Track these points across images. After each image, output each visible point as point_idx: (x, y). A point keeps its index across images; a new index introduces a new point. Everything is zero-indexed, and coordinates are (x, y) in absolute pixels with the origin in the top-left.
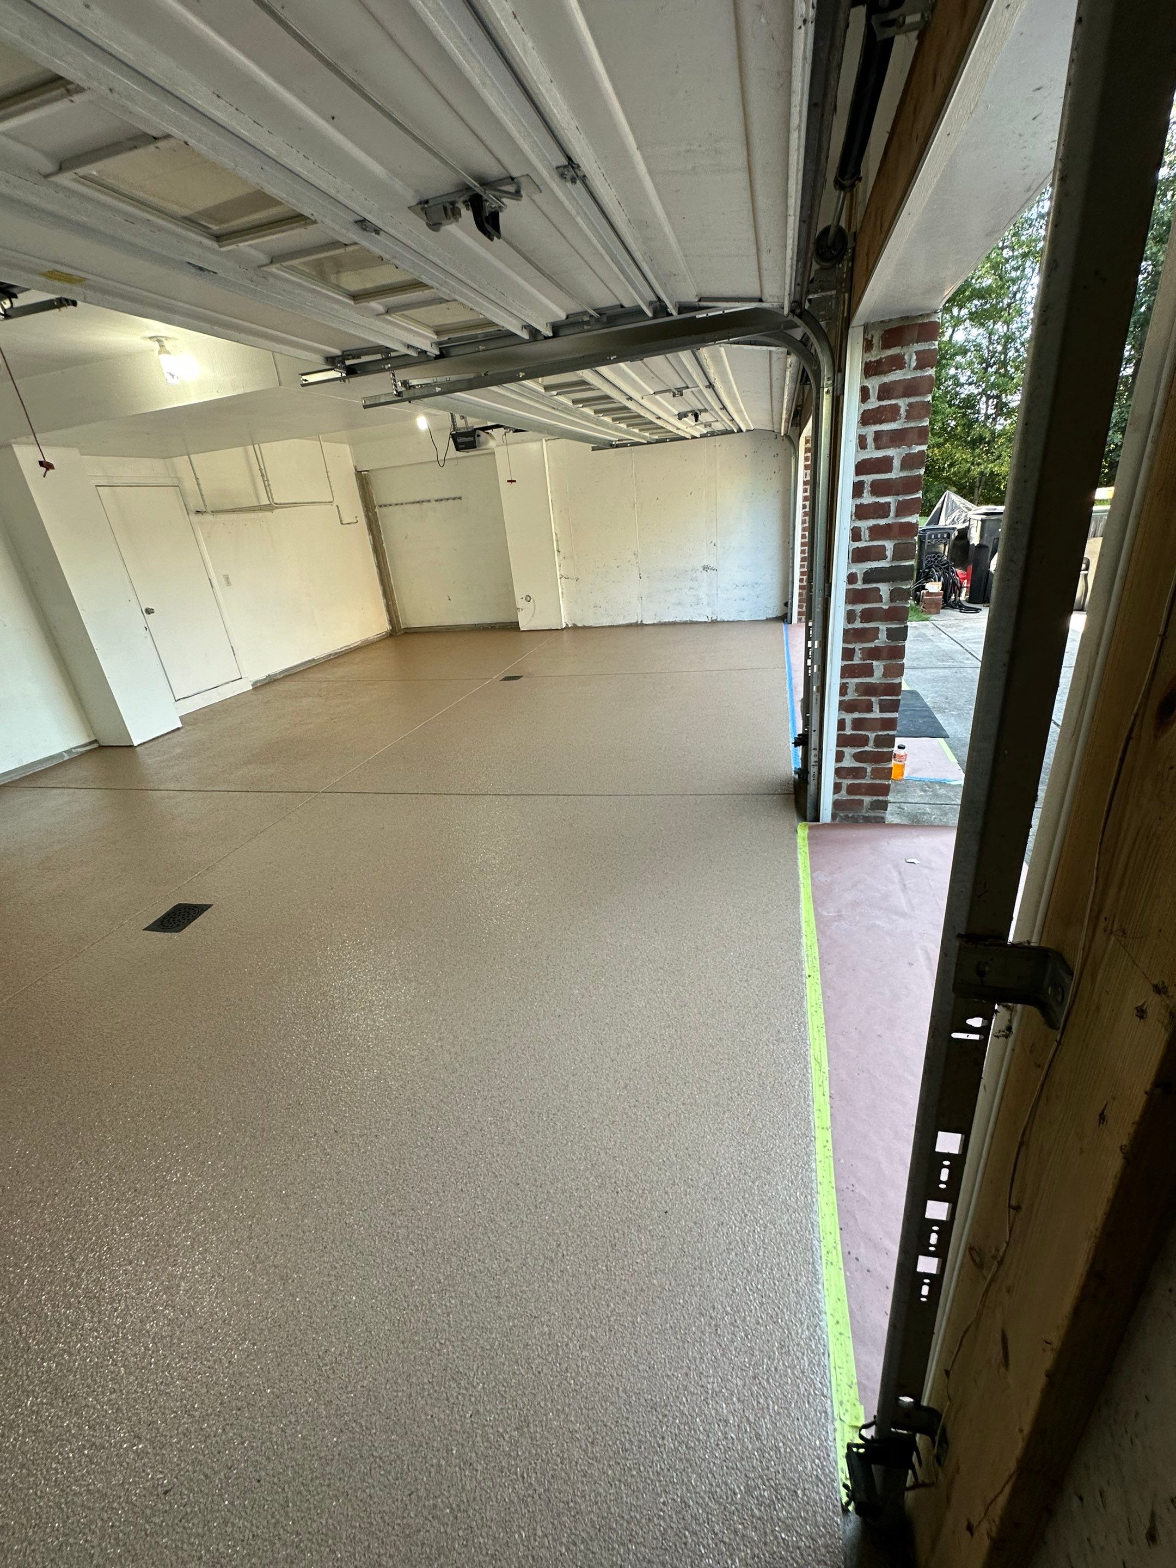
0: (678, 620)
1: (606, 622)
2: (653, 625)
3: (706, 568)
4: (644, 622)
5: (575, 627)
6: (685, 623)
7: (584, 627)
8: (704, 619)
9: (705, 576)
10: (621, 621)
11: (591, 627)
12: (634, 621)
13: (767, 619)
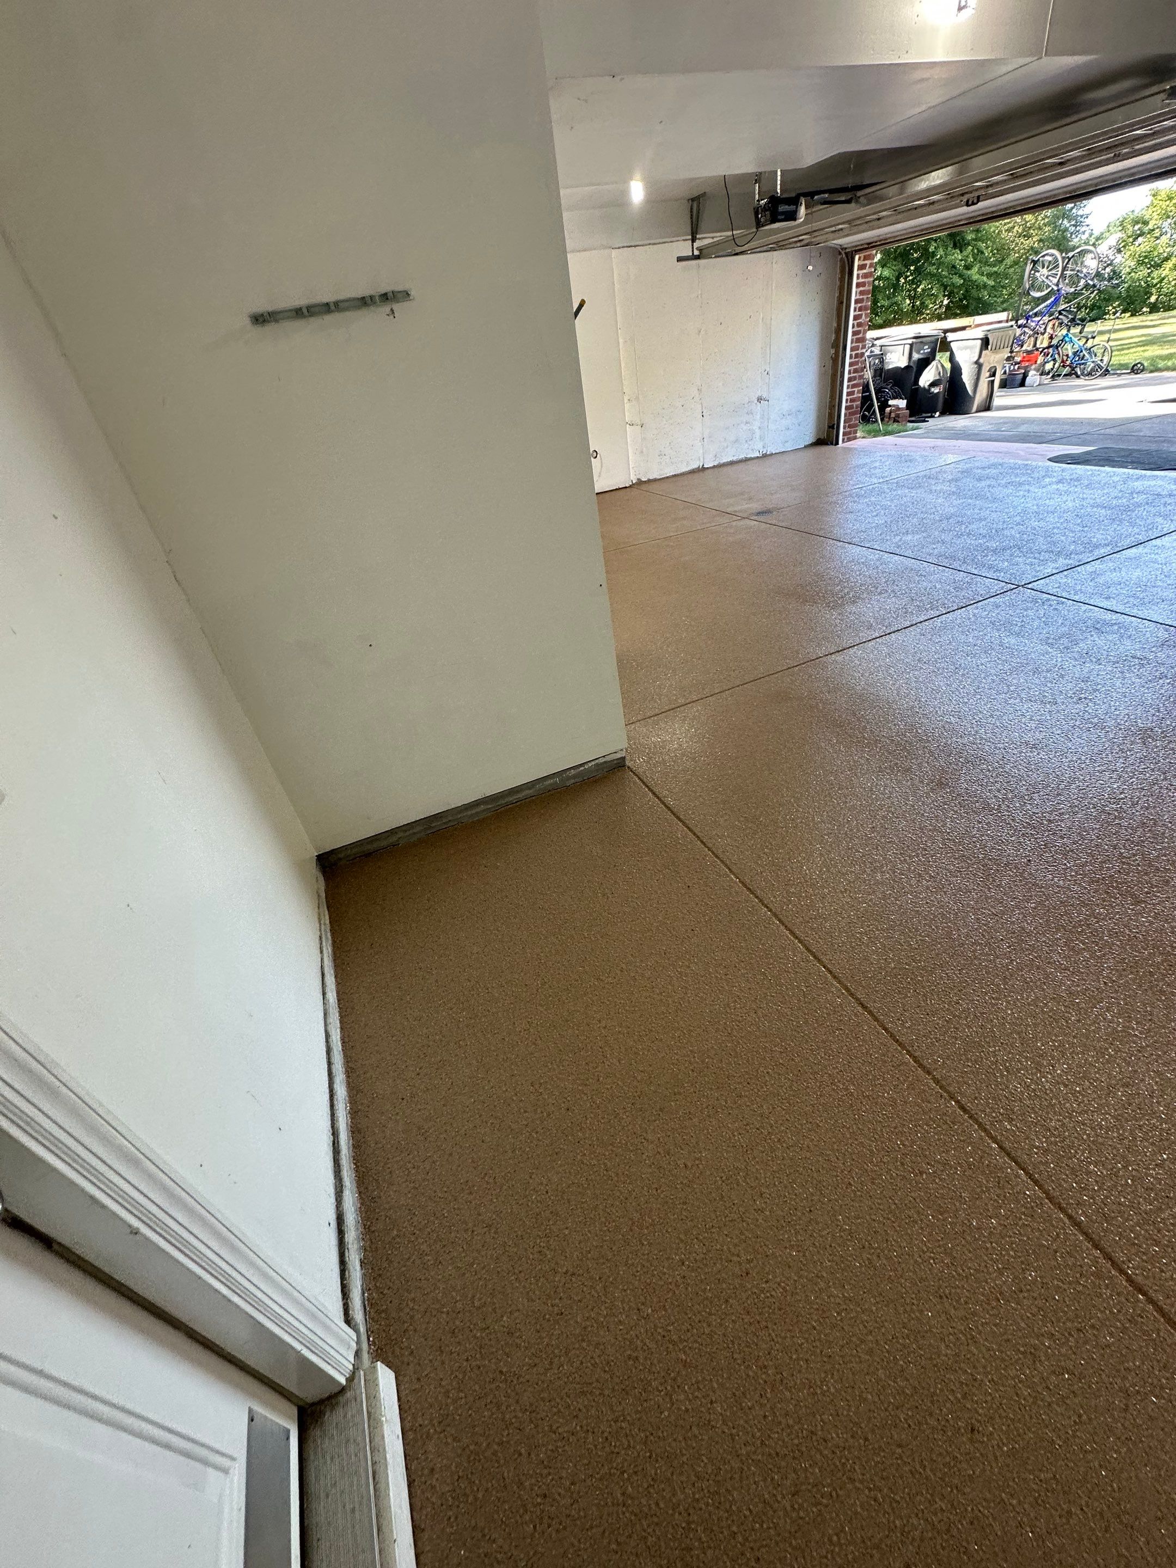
0: (735, 459)
1: (669, 472)
2: (714, 467)
3: (760, 399)
4: (705, 466)
5: (640, 482)
6: (741, 461)
7: (649, 481)
8: (757, 454)
9: (759, 408)
10: (684, 468)
11: (655, 480)
12: (696, 466)
13: (805, 447)
